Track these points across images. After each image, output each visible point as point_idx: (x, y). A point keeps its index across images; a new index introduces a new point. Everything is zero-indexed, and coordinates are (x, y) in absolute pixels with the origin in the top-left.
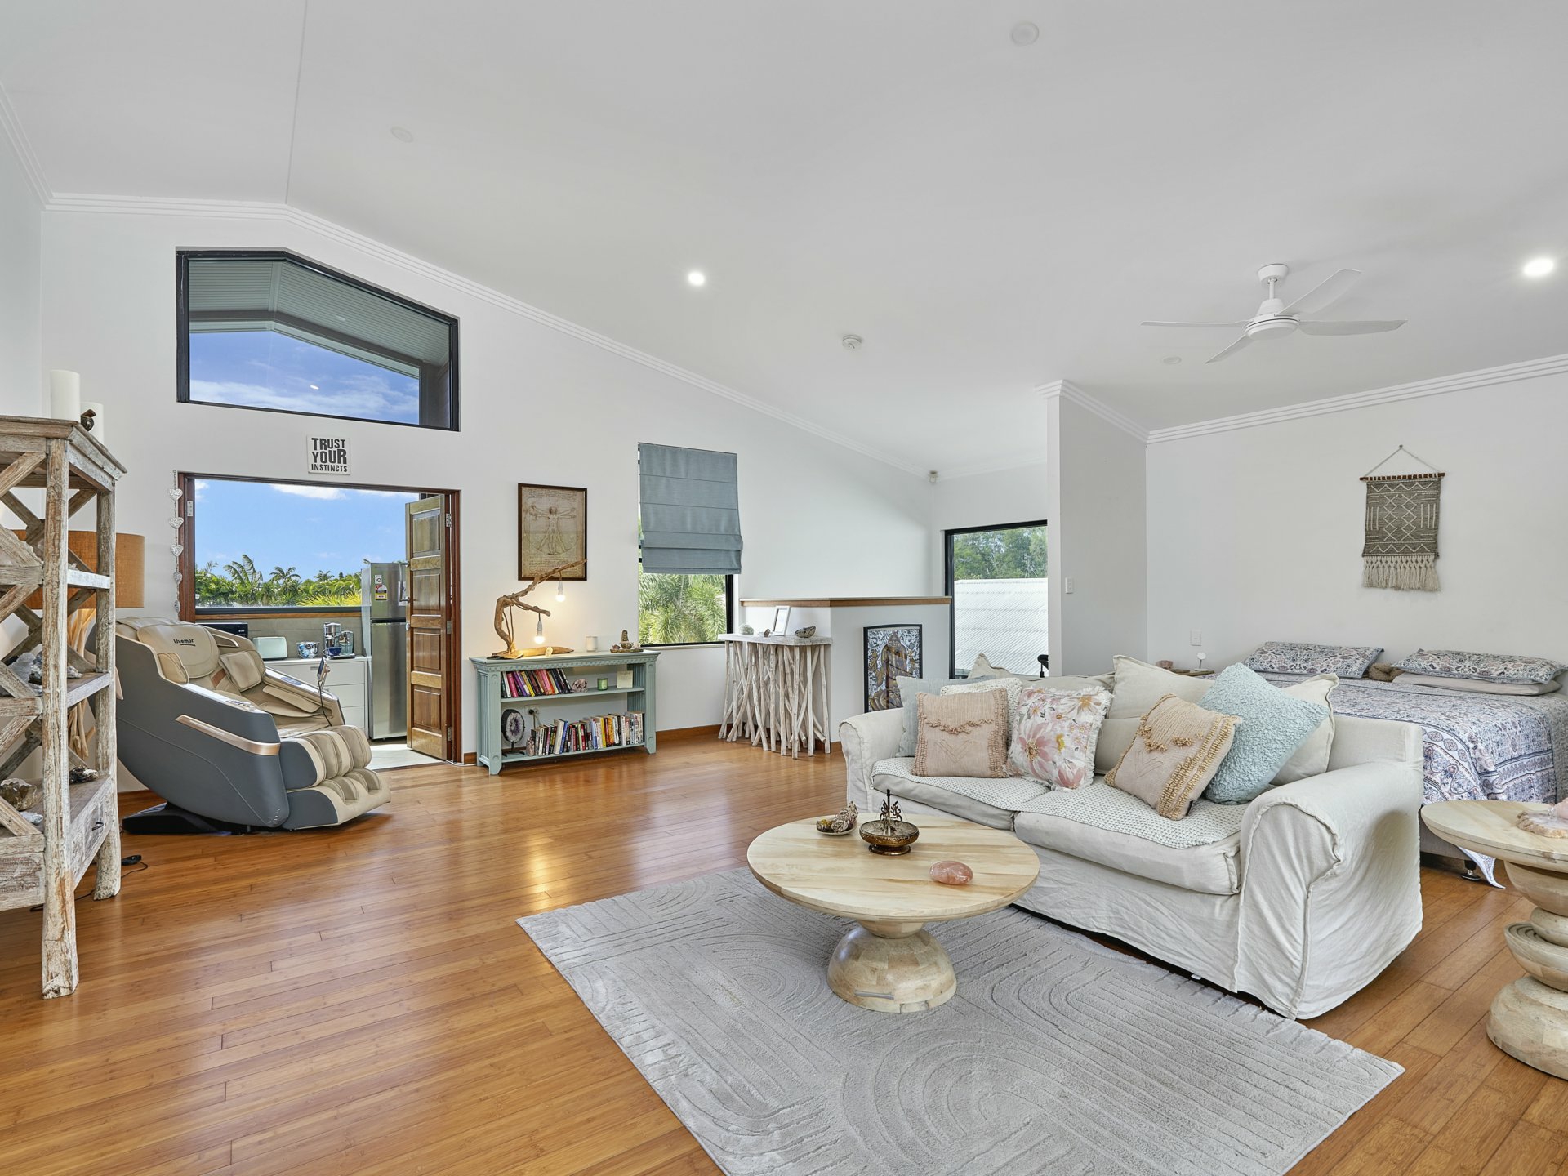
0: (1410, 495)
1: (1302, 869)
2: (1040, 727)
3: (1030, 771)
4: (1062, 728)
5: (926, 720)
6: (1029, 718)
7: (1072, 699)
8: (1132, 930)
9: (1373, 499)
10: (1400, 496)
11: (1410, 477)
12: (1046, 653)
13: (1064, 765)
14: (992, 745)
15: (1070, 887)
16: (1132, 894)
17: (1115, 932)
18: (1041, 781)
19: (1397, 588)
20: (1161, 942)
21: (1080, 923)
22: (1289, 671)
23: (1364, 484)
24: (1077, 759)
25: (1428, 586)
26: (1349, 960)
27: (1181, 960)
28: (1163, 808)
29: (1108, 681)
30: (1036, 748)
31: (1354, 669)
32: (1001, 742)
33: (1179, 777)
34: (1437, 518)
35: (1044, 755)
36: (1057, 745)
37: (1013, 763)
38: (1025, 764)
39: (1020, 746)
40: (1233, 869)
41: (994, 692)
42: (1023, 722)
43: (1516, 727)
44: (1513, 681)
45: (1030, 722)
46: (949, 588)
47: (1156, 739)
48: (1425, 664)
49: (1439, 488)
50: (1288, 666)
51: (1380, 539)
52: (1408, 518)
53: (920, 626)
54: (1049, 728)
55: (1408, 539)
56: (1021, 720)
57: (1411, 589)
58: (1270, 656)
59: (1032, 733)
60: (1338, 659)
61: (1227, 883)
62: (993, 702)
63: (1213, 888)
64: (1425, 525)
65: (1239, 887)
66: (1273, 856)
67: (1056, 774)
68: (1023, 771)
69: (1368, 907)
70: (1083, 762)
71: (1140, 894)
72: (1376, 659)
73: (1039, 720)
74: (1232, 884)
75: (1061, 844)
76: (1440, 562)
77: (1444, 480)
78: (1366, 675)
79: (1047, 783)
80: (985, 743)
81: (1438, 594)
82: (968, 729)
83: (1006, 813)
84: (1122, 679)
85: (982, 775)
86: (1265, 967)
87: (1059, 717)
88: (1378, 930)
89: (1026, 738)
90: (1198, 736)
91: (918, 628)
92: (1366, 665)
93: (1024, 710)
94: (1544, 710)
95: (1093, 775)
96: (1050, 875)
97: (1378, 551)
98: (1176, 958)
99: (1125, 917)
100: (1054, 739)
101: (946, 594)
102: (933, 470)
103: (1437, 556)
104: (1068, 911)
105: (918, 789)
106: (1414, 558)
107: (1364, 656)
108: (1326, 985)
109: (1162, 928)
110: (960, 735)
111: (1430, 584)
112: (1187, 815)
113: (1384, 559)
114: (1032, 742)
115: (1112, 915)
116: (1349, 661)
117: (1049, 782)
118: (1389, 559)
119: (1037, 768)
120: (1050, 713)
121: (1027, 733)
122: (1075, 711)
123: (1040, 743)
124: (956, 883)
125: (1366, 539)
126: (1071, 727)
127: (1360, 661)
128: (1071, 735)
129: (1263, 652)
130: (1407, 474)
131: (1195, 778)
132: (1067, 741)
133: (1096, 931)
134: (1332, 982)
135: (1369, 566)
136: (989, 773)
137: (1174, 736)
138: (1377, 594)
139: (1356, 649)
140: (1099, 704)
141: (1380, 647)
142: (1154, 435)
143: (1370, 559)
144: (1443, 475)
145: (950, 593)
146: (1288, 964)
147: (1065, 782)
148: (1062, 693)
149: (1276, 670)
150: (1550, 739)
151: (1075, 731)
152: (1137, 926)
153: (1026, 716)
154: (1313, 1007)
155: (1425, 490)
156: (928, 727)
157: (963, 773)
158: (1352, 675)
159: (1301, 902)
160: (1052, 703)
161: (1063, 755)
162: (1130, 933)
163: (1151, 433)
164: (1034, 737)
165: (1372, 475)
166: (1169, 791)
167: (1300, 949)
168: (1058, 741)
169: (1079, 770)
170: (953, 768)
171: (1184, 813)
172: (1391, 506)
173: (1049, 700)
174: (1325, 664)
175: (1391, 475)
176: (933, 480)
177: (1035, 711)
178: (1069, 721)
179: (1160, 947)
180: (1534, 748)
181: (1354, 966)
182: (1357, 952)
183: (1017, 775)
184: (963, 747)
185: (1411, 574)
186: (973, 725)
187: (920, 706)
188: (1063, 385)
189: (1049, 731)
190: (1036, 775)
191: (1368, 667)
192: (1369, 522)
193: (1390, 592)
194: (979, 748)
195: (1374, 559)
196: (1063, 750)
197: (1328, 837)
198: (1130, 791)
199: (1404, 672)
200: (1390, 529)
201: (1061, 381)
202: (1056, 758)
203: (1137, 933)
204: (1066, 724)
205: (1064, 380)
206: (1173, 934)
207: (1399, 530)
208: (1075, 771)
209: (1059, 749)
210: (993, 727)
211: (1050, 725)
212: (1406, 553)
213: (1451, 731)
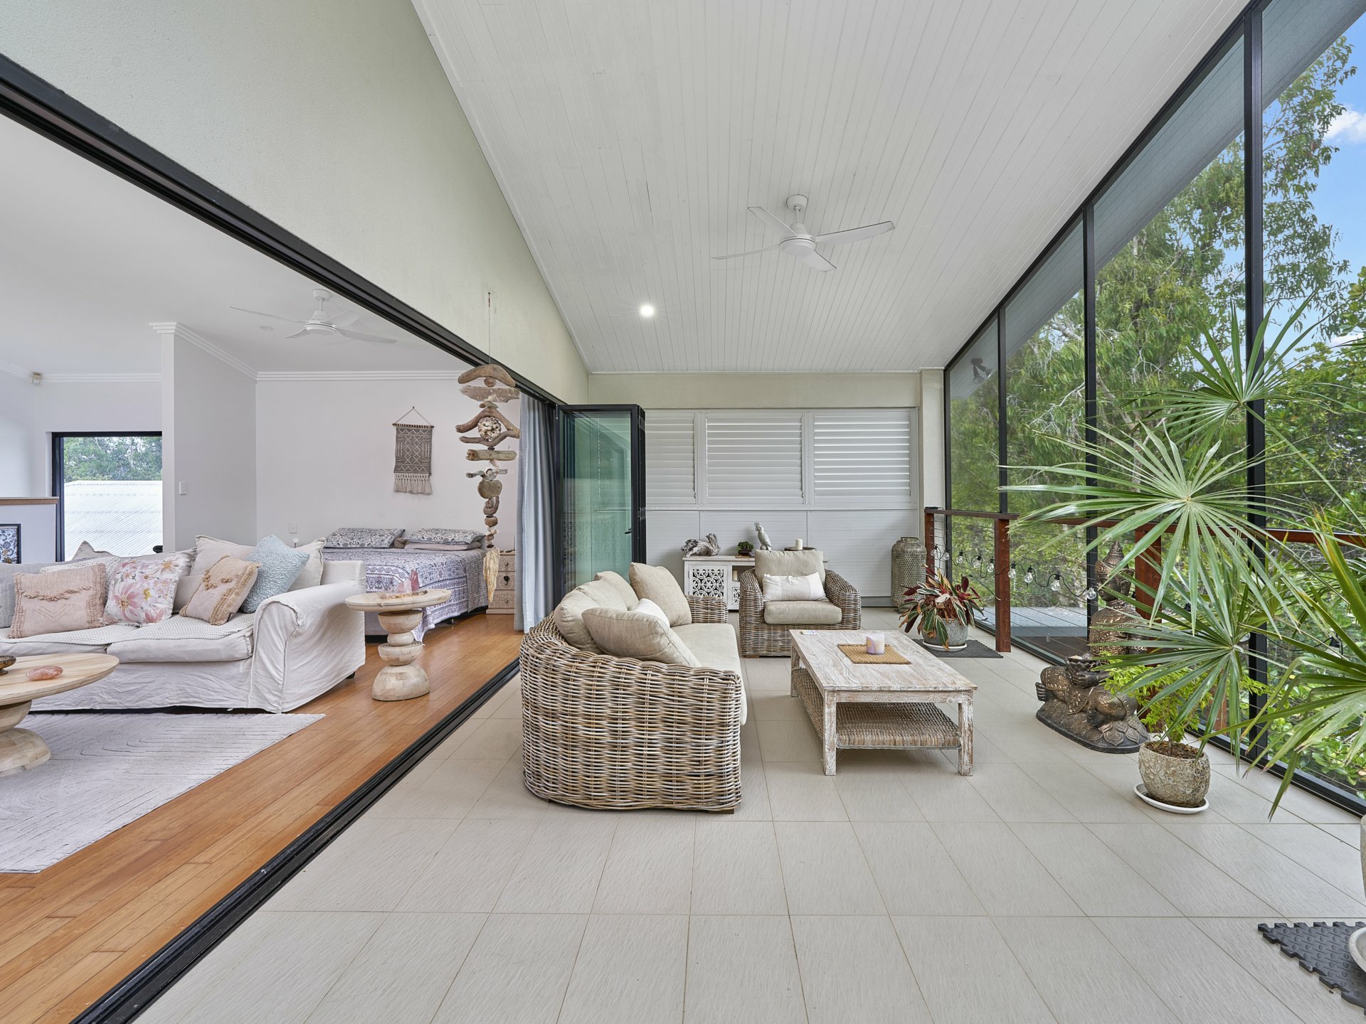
0: (417, 437)
1: (283, 635)
2: (131, 586)
3: (123, 618)
4: (149, 584)
5: (24, 594)
6: (122, 581)
7: (157, 565)
8: (193, 697)
9: (400, 438)
10: (413, 437)
11: (417, 426)
12: (161, 544)
13: (149, 609)
14: (90, 605)
15: (150, 684)
16: (193, 675)
17: (182, 703)
18: (132, 624)
19: (411, 492)
20: (210, 697)
21: (159, 705)
22: (349, 546)
23: (395, 428)
24: (160, 603)
25: (426, 492)
26: (314, 679)
27: (222, 703)
28: (214, 620)
29: (192, 554)
30: (128, 600)
31: (386, 542)
32: (98, 602)
33: (223, 600)
34: (430, 451)
35: (134, 604)
36: (144, 596)
37: (109, 614)
38: (118, 613)
39: (114, 601)
40: (249, 642)
41: (92, 568)
42: (117, 584)
43: (443, 565)
44: (457, 543)
45: (123, 584)
46: (57, 488)
47: (212, 581)
48: (420, 537)
49: (431, 434)
50: (348, 543)
51: (403, 462)
52: (417, 450)
53: (19, 526)
54: (138, 586)
55: (416, 463)
56: (115, 584)
57: (418, 493)
58: (338, 537)
59: (124, 591)
60: (377, 536)
61: (246, 651)
62: (91, 574)
63: (238, 656)
64: (424, 455)
65: (252, 652)
66: (269, 631)
67: (143, 615)
68: (117, 619)
69: (325, 652)
70: (166, 604)
71: (198, 674)
72: (401, 536)
73: (130, 581)
74: (248, 651)
75: (142, 656)
76: (431, 477)
77: (433, 430)
78: (392, 545)
79: (137, 624)
80: (83, 604)
81: (431, 496)
82: (67, 595)
83: (100, 647)
84: (201, 551)
85: (80, 628)
86: (266, 690)
87: (146, 577)
88: (333, 664)
89: (119, 595)
90: (237, 576)
91: (16, 527)
92: (393, 539)
93: (118, 576)
94: (465, 557)
95: (171, 612)
96: (136, 681)
97: (402, 470)
98: (219, 703)
99: (188, 690)
100: (142, 593)
101: (54, 494)
102: (39, 371)
103: (430, 474)
104: (150, 699)
105: (15, 647)
106: (419, 475)
107: (392, 534)
108: (299, 692)
109: (210, 689)
110: (59, 601)
111: (427, 490)
112: (228, 621)
113: (405, 475)
114: (124, 597)
115: (180, 692)
116: (383, 538)
117: (138, 622)
118: (407, 475)
119: (128, 614)
120: (139, 576)
121: (120, 591)
122: (160, 572)
123: (131, 597)
124: (49, 677)
125: (396, 462)
126: (155, 583)
127: (389, 537)
128: (156, 588)
129: (335, 535)
130: (416, 424)
131: (234, 600)
132: (152, 592)
133: (169, 706)
134: (303, 690)
135: (397, 478)
136: (87, 625)
137: (221, 577)
138: (401, 495)
139: (389, 530)
140: (176, 566)
141: (403, 528)
142: (262, 375)
143: (398, 474)
144: (433, 427)
145: (58, 493)
146: (276, 685)
147: (150, 620)
148: (150, 562)
149: (341, 546)
150: (465, 571)
151: (158, 586)
152: (195, 693)
153: (120, 580)
154: (291, 705)
155: (424, 435)
156: (26, 599)
157: (63, 629)
158: (384, 546)
159: (282, 651)
160: (141, 569)
161: (149, 602)
162: (191, 699)
163: (259, 373)
164: (126, 593)
165: (399, 423)
166: (216, 610)
167: (282, 675)
168: (145, 593)
169: (161, 611)
170: (52, 626)
171: (226, 620)
172: (408, 443)
173: (139, 568)
174: (370, 540)
175: (408, 424)
176: (36, 381)
177: (127, 576)
178: (153, 580)
179: (210, 700)
180: (454, 576)
181: (317, 682)
182: (319, 675)
183: (113, 622)
184: (62, 610)
185: (418, 484)
186: (72, 592)
187: (17, 584)
188: (177, 326)
189: (138, 587)
190: (128, 619)
191: (394, 541)
192: (398, 451)
193: (408, 494)
194: (78, 608)
195: (400, 474)
196: (149, 599)
197: (294, 615)
198: (194, 616)
199: (412, 542)
200: (408, 457)
201: (175, 323)
202: (144, 605)
203: (196, 698)
204: (152, 582)
205: (178, 323)
206: (217, 690)
207: (412, 457)
208: (158, 611)
209: (146, 598)
210: (91, 592)
211: (140, 583)
212: (415, 471)
213: (403, 568)
